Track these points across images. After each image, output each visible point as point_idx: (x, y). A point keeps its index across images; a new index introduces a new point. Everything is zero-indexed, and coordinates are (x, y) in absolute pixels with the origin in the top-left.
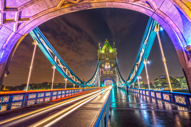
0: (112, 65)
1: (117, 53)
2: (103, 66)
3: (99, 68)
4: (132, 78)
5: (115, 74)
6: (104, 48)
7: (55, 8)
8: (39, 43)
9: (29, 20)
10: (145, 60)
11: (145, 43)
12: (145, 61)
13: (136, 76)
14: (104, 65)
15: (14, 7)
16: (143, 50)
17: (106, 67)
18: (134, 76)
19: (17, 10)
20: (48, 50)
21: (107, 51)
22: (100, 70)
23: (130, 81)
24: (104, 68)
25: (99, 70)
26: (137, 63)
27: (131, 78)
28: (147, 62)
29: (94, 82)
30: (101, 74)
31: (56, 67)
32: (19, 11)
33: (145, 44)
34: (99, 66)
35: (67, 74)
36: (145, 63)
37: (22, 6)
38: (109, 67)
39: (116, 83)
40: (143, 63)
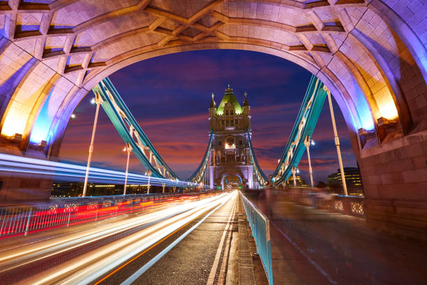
1: (250, 117)
3: (212, 148)
4: (283, 172)
5: (246, 162)
6: (224, 105)
7: (154, 46)
8: (104, 100)
9: (105, 65)
10: (308, 139)
11: (309, 107)
12: (308, 141)
13: (290, 168)
15: (86, 45)
16: (304, 120)
17: (227, 147)
18: (286, 167)
19: (91, 50)
20: (119, 113)
21: (229, 111)
22: (214, 153)
23: (278, 179)
25: (212, 152)
26: (293, 143)
27: (280, 171)
29: (202, 179)
30: (216, 163)
31: (133, 147)
32: (93, 52)
33: (308, 110)
34: (212, 145)
35: (150, 162)
36: (307, 144)
37: (100, 44)
38: (234, 146)
39: (247, 183)
40: (303, 144)
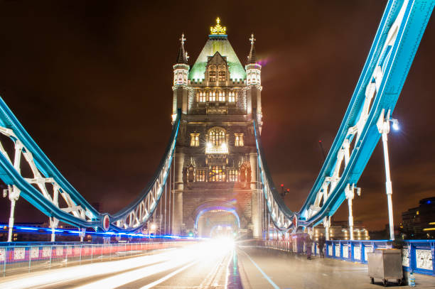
0: (239, 142)
2: (195, 142)
4: (326, 197)
5: (249, 183)
6: (206, 60)
10: (385, 117)
11: (390, 41)
12: (385, 121)
13: (342, 185)
14: (202, 140)
16: (379, 74)
17: (209, 149)
18: (334, 186)
21: (216, 73)
22: (182, 163)
23: (315, 213)
24: (198, 153)
25: (177, 159)
26: (351, 131)
28: (391, 123)
29: (151, 214)
30: (185, 183)
33: (389, 47)
34: (177, 145)
36: (383, 127)
38: (224, 149)
39: (251, 226)
40: (376, 130)
